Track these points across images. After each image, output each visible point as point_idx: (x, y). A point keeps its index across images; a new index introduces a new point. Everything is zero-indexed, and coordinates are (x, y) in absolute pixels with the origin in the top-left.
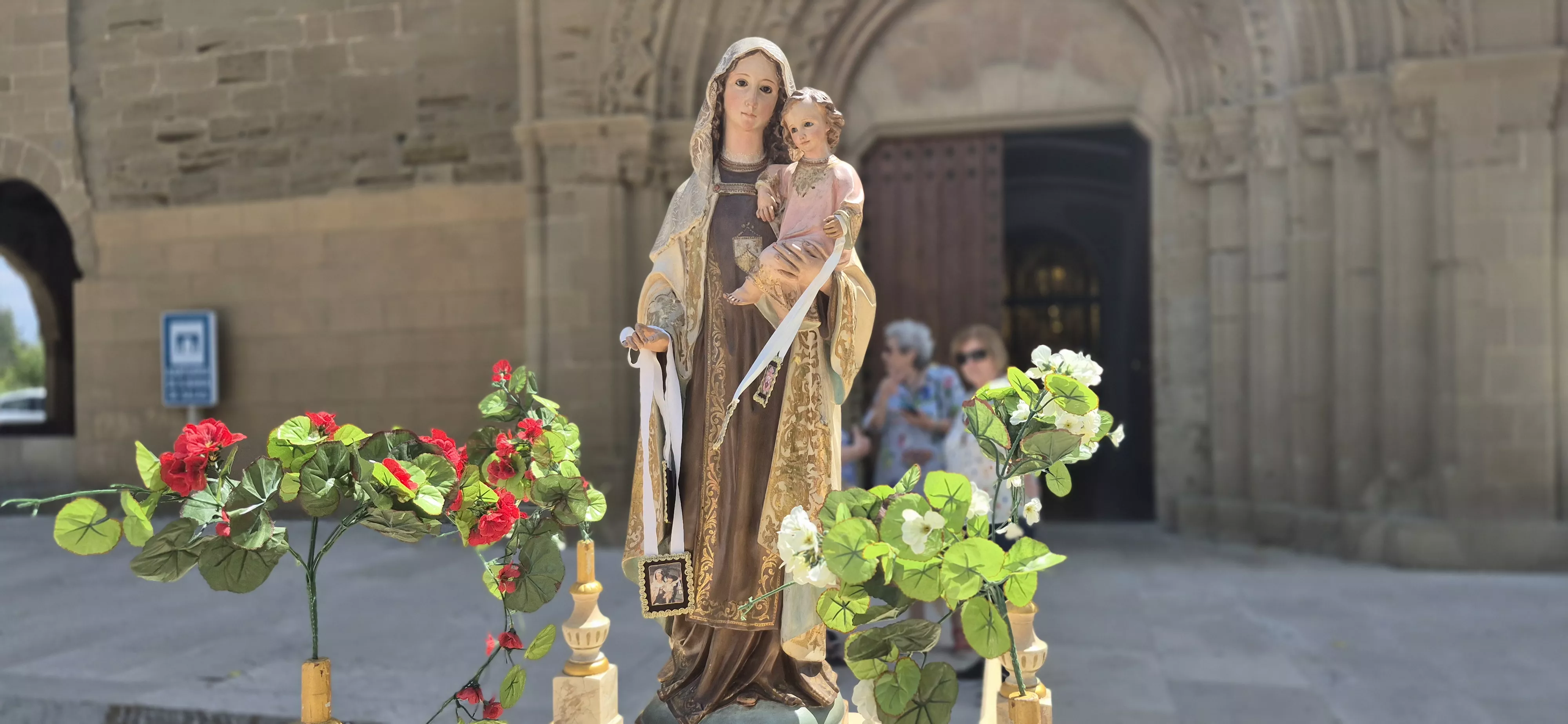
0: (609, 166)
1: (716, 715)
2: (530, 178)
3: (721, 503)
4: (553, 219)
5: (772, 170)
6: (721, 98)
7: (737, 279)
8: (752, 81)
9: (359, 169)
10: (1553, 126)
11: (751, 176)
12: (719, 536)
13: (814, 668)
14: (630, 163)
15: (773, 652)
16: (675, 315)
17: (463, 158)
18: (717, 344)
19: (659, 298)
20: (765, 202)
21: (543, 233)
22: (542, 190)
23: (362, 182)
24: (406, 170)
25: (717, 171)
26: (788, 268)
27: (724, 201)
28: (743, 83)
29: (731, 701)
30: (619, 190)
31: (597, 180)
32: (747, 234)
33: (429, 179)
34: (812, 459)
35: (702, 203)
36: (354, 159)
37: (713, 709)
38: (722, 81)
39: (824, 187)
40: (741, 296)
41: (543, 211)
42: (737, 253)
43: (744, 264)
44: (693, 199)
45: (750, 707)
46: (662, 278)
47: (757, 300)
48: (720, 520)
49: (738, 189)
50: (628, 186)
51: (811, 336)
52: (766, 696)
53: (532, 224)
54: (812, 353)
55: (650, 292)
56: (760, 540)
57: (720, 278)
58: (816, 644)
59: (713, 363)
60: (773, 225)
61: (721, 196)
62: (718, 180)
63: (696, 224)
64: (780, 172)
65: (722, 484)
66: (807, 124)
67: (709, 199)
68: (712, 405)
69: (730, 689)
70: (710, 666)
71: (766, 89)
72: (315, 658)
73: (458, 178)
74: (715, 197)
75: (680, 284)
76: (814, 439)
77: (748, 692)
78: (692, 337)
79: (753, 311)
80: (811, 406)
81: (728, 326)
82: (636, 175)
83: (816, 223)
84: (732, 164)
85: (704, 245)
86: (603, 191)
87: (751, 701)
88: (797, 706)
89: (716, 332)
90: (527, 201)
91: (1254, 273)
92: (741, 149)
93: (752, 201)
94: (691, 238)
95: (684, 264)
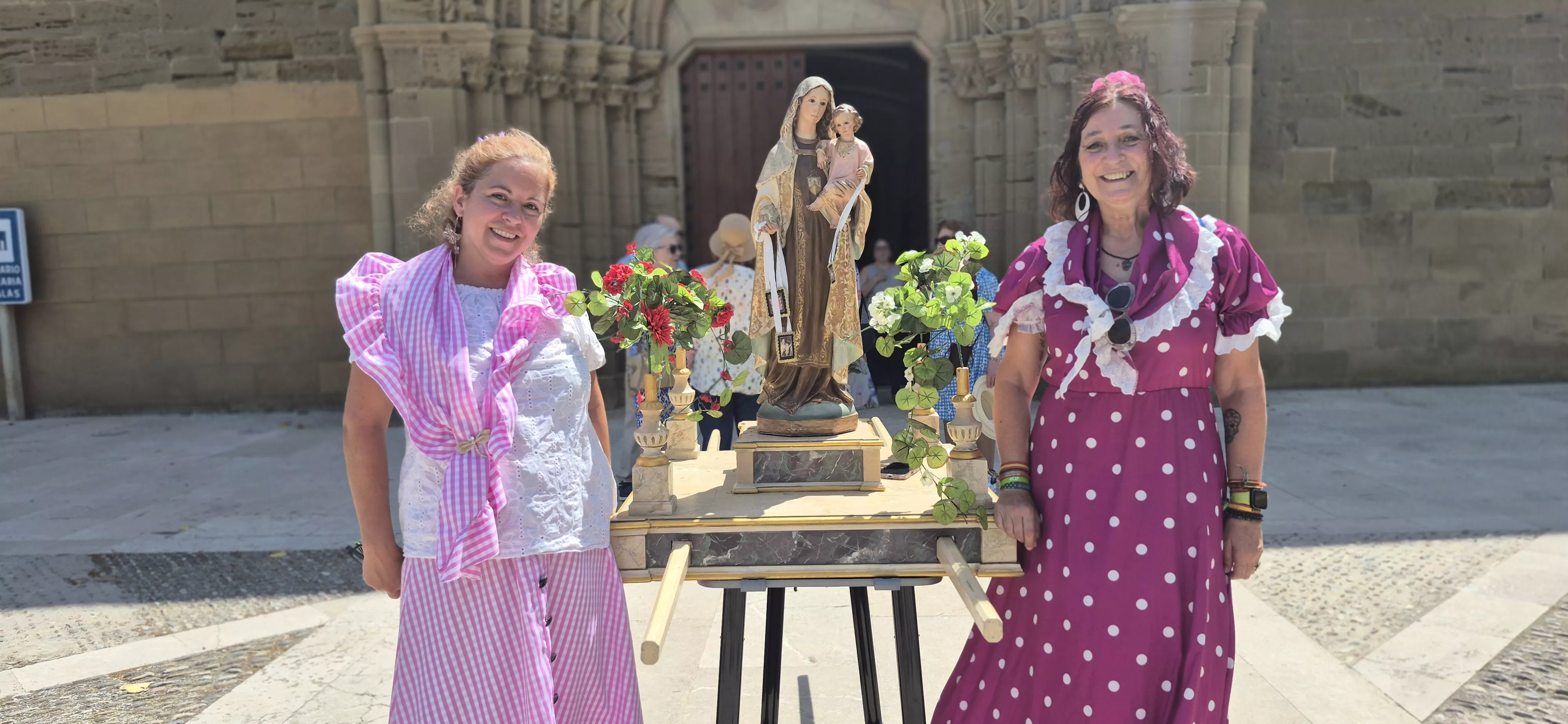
0: (451, 70)
1: (804, 407)
2: (370, 81)
3: (804, 307)
4: (395, 120)
5: (823, 143)
7: (811, 199)
8: (818, 100)
9: (173, 65)
10: (1230, 62)
11: (813, 146)
12: (803, 324)
13: (843, 387)
14: (472, 69)
15: (828, 379)
16: (776, 217)
17: (289, 56)
18: (801, 230)
19: (766, 207)
20: (821, 160)
21: (387, 133)
22: (384, 91)
23: (177, 77)
24: (229, 66)
25: (795, 144)
26: (840, 193)
27: (800, 157)
28: (813, 101)
29: (811, 401)
30: (462, 93)
31: (442, 84)
32: (814, 176)
33: (251, 76)
34: (846, 286)
35: (790, 160)
36: (169, 54)
37: (802, 405)
38: (801, 99)
39: (854, 153)
40: (813, 207)
41: (386, 113)
43: (814, 191)
44: (784, 157)
45: (820, 403)
46: (767, 197)
47: (821, 208)
48: (804, 315)
49: (808, 153)
50: (469, 89)
52: (825, 399)
53: (374, 124)
54: (846, 234)
55: (761, 204)
56: (825, 324)
57: (802, 197)
58: (845, 375)
59: (799, 239)
60: (825, 171)
62: (797, 148)
63: (786, 170)
64: (827, 144)
65: (805, 299)
66: (847, 123)
67: (794, 158)
68: (799, 260)
69: (808, 396)
70: (800, 385)
71: (823, 104)
72: (650, 373)
73: (283, 76)
74: (796, 156)
75: (777, 199)
76: (847, 276)
77: (818, 396)
78: (786, 227)
79: (819, 213)
80: (846, 260)
81: (806, 221)
82: (477, 79)
83: (851, 171)
84: (803, 139)
85: (792, 181)
86: (448, 92)
87: (820, 400)
88: (840, 403)
89: (800, 224)
90: (372, 101)
91: (1010, 177)
92: (807, 133)
93: (815, 159)
94: (783, 177)
95: (780, 188)
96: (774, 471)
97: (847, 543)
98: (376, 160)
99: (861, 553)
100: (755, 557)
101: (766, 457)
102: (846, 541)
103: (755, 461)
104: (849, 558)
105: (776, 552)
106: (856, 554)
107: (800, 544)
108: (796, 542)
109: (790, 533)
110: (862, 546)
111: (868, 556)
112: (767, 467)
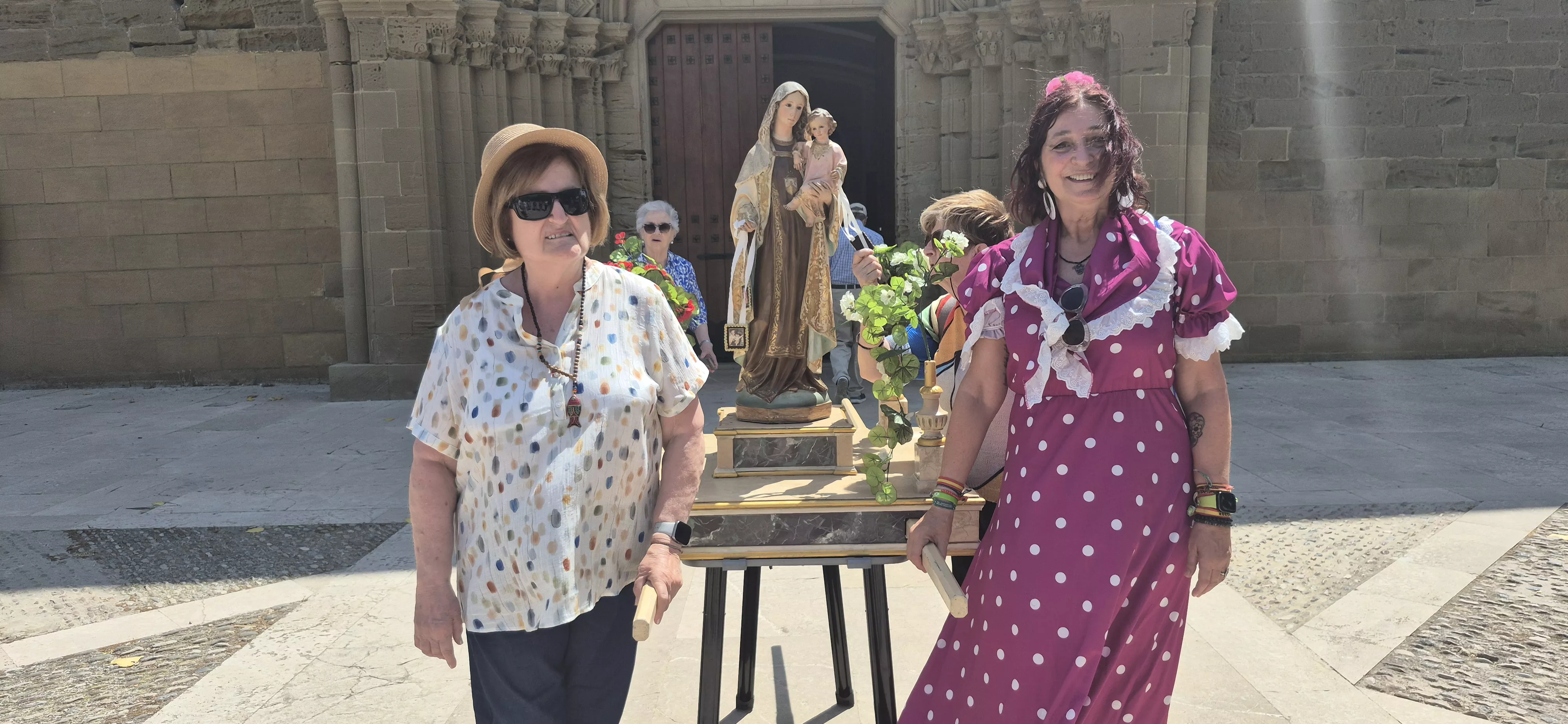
0: (417, 42)
1: (781, 396)
2: (334, 52)
3: (781, 302)
4: (359, 92)
5: (799, 144)
6: (776, 111)
7: (788, 199)
8: (794, 105)
9: (130, 33)
10: (1190, 42)
11: (789, 148)
12: (780, 317)
13: (818, 376)
14: (438, 41)
15: (803, 368)
16: (754, 215)
17: (250, 25)
18: (778, 228)
19: (745, 206)
20: (797, 162)
21: (352, 105)
22: (348, 63)
23: (135, 45)
24: (188, 35)
25: (772, 145)
26: (816, 194)
27: (778, 159)
28: (789, 105)
29: (787, 390)
30: (428, 66)
31: (407, 56)
32: (791, 176)
33: (211, 45)
34: (821, 281)
35: (768, 161)
36: (126, 21)
37: (779, 394)
38: (778, 103)
39: (829, 156)
40: (790, 206)
41: (351, 86)
42: (787, 186)
43: (791, 191)
44: (762, 158)
45: (796, 392)
46: (745, 196)
47: (797, 208)
48: (781, 309)
49: (784, 154)
50: (435, 61)
51: (820, 224)
53: (339, 95)
54: (821, 232)
55: (738, 204)
56: (801, 317)
57: (779, 197)
58: (819, 366)
59: (776, 238)
60: (801, 172)
61: (776, 157)
62: (774, 150)
63: (765, 171)
64: (803, 146)
65: (782, 294)
66: (822, 127)
67: (771, 159)
68: (776, 257)
69: (785, 385)
70: (776, 375)
71: (799, 108)
73: (244, 45)
74: (774, 158)
75: (755, 199)
76: (822, 272)
77: (794, 385)
79: (795, 213)
80: (821, 256)
81: (783, 220)
82: (442, 52)
83: (826, 173)
84: (780, 141)
85: (770, 181)
86: (413, 64)
87: (796, 389)
88: (814, 391)
89: (777, 222)
90: (336, 72)
91: (975, 154)
92: (783, 135)
93: (791, 160)
94: (761, 178)
95: (758, 189)
96: (753, 457)
97: (822, 525)
98: (341, 132)
99: (835, 535)
100: (736, 539)
101: (746, 443)
102: (822, 523)
103: (734, 448)
104: (824, 539)
105: (756, 534)
106: (830, 535)
107: (778, 526)
108: (774, 524)
109: (769, 516)
110: (835, 529)
111: (842, 537)
112: (746, 454)
